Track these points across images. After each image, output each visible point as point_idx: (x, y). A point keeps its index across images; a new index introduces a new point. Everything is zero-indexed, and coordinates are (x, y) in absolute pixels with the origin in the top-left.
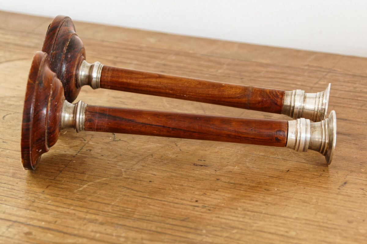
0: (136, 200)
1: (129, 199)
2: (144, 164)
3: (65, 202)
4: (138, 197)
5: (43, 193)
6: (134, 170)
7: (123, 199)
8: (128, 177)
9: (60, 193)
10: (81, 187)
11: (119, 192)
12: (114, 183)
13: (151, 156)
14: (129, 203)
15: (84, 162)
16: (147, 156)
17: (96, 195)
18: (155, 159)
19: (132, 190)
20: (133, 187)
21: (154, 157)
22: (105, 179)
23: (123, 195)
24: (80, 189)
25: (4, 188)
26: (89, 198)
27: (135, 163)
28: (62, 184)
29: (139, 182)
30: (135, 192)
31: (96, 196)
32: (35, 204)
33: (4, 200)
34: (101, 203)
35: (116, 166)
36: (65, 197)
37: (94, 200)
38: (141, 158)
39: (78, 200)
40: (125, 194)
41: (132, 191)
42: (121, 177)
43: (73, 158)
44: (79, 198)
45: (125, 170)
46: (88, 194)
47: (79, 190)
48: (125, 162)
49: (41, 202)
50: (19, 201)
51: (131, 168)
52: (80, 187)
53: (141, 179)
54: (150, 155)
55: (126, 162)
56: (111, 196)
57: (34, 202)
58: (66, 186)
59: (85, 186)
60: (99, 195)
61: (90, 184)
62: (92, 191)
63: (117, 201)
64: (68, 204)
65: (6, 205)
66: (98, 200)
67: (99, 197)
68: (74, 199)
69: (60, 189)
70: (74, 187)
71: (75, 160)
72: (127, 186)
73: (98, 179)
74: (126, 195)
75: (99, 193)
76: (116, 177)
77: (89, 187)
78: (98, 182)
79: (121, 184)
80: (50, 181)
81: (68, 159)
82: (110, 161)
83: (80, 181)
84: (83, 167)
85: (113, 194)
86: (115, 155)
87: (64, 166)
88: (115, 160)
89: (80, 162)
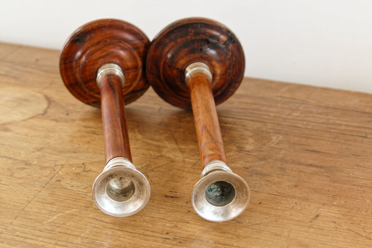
0: (106, 231)
1: (99, 230)
3: (33, 234)
4: (108, 229)
5: (11, 224)
7: (92, 231)
9: (29, 224)
10: (51, 218)
11: (89, 224)
12: (83, 215)
14: (99, 235)
15: (54, 193)
17: (65, 226)
19: (102, 221)
20: (103, 219)
22: (75, 210)
23: (93, 227)
24: (50, 221)
26: (58, 230)
28: (30, 215)
30: (105, 224)
31: (65, 228)
32: (3, 236)
34: (70, 235)
35: (86, 197)
36: (33, 228)
37: (63, 231)
39: (46, 232)
40: (95, 226)
41: (102, 223)
43: (42, 189)
44: (47, 230)
46: (57, 225)
47: (47, 221)
49: (9, 233)
52: (49, 218)
56: (81, 228)
57: (1, 233)
58: (35, 217)
59: (55, 217)
60: (68, 227)
61: (60, 216)
62: (61, 223)
63: (86, 232)
64: (37, 236)
66: (67, 232)
67: (68, 229)
68: (43, 230)
69: (29, 221)
70: (43, 218)
71: (45, 191)
72: (97, 218)
73: (68, 210)
74: (95, 227)
75: (68, 225)
76: (85, 208)
77: (58, 218)
78: (68, 213)
79: (91, 216)
80: (18, 211)
81: (37, 189)
82: (80, 192)
83: (49, 212)
84: (52, 198)
85: (83, 226)
86: (86, 186)
87: (32, 197)
88: (85, 191)
89: (49, 192)
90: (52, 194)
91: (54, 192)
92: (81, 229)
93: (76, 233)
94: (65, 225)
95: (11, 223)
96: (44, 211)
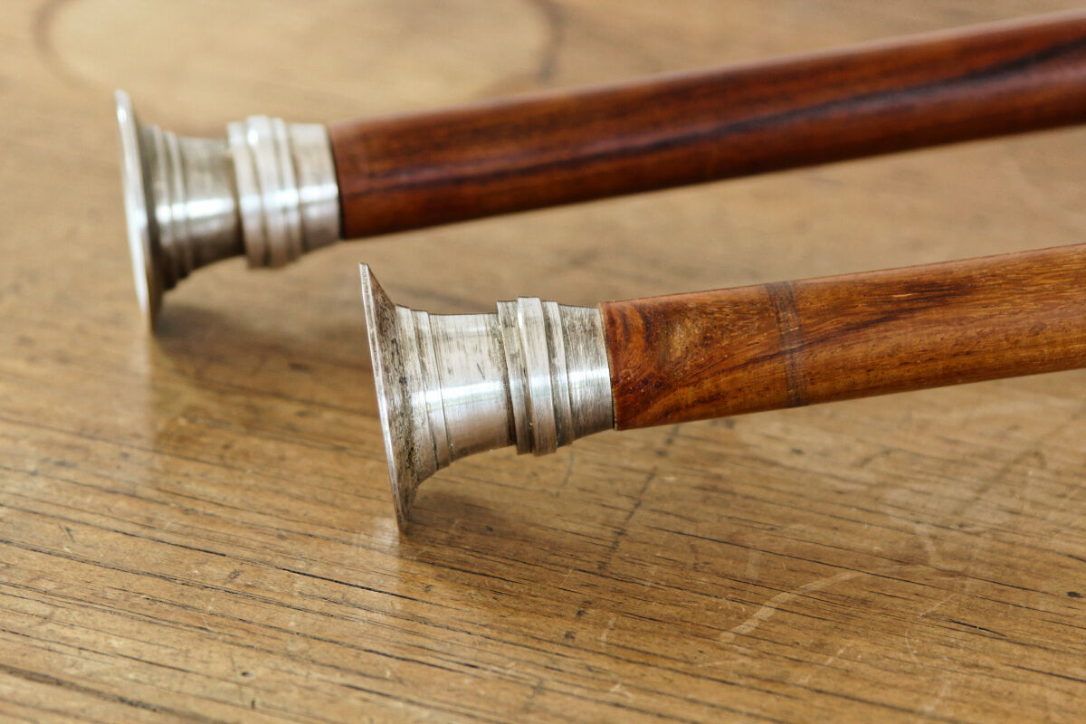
0: (1035, 689)
1: (997, 684)
2: (1012, 503)
3: (691, 696)
4: (1044, 678)
5: (570, 642)
6: (977, 534)
7: (967, 685)
8: (959, 567)
9: (654, 645)
10: (747, 616)
11: (943, 649)
12: (897, 601)
13: (1033, 461)
14: (1007, 706)
15: (721, 485)
16: (1017, 462)
17: (830, 660)
18: (1058, 473)
19: (1000, 636)
20: (1000, 624)
21: (1052, 466)
22: (847, 575)
23: (964, 665)
24: (746, 627)
25: (369, 610)
26: (804, 677)
27: (968, 494)
28: (647, 599)
29: (1019, 597)
30: (1017, 651)
31: (834, 668)
32: (547, 700)
33: (388, 674)
34: (872, 703)
35: (881, 508)
36: (680, 666)
37: (828, 684)
38: (988, 469)
39: (751, 688)
40: (972, 658)
41: (1003, 645)
42: (922, 568)
43: (659, 463)
44: (752, 676)
45: (934, 531)
46: (794, 654)
47: (737, 629)
48: (917, 486)
49: (576, 691)
50: (467, 681)
51: (958, 520)
52: (742, 617)
53: (1027, 580)
54: (1027, 454)
55: (923, 487)
56: (908, 668)
57: (539, 689)
58: (670, 611)
59: (765, 612)
60: (847, 664)
61: (787, 603)
62: (806, 639)
63: (943, 694)
64: (713, 706)
65: (411, 702)
66: (849, 687)
67: (847, 673)
68: (732, 677)
69: (647, 626)
70: (709, 613)
71: (674, 473)
72: (970, 619)
73: (817, 574)
74: (977, 666)
75: (841, 651)
76: (897, 567)
77: (780, 615)
78: (822, 593)
79: (936, 607)
80: (583, 577)
81: (635, 465)
82: (844, 480)
83: (727, 582)
84: (723, 512)
85: (915, 659)
86: (860, 450)
87: (625, 503)
88: (866, 475)
89: (697, 481)
90: (714, 489)
91: (719, 477)
92: (911, 674)
93: (894, 697)
94: (828, 654)
95: (569, 635)
96: (703, 580)
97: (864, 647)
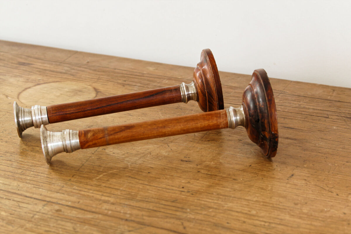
0: (138, 186)
1: (133, 185)
2: (144, 160)
3: (86, 188)
4: (140, 184)
6: (137, 164)
7: (128, 185)
8: (133, 169)
9: (83, 181)
10: (98, 176)
11: (126, 181)
12: (122, 174)
13: (149, 154)
14: (133, 188)
15: (101, 158)
16: (146, 154)
17: (109, 182)
18: (152, 156)
19: (136, 178)
20: (136, 177)
21: (152, 155)
22: (116, 170)
23: (129, 183)
24: (98, 178)
25: (41, 176)
26: (104, 185)
27: (138, 159)
28: (84, 174)
29: (140, 173)
30: (137, 181)
32: (64, 189)
33: (41, 185)
34: (113, 188)
35: (124, 161)
36: (85, 183)
37: (107, 186)
38: (142, 155)
39: (95, 186)
41: (136, 180)
42: (127, 169)
43: (92, 155)
45: (131, 164)
46: (103, 181)
47: (96, 178)
48: (130, 158)
49: (68, 187)
50: (52, 186)
51: (135, 162)
52: (97, 176)
53: (143, 171)
54: (148, 153)
55: (131, 158)
57: (63, 187)
58: (87, 176)
59: (101, 176)
60: (111, 183)
61: (105, 175)
62: (106, 179)
63: (124, 187)
64: (88, 189)
65: (42, 189)
66: (110, 186)
67: (111, 184)
68: (93, 185)
69: (82, 178)
70: (92, 176)
71: (94, 156)
72: (132, 176)
73: (111, 170)
74: (131, 183)
75: (111, 181)
76: (123, 169)
77: (103, 176)
78: (111, 173)
79: (127, 175)
80: (75, 171)
81: (88, 156)
82: (119, 157)
83: (97, 172)
84: (100, 162)
85: (121, 182)
86: (124, 153)
87: (85, 161)
88: (123, 156)
89: (97, 158)
90: (99, 159)
91: (101, 157)
92: (120, 184)
93: (116, 187)
94: (109, 181)
95: (70, 179)
96: (93, 171)
97: (114, 180)
